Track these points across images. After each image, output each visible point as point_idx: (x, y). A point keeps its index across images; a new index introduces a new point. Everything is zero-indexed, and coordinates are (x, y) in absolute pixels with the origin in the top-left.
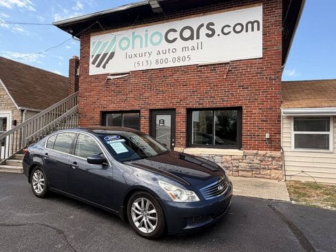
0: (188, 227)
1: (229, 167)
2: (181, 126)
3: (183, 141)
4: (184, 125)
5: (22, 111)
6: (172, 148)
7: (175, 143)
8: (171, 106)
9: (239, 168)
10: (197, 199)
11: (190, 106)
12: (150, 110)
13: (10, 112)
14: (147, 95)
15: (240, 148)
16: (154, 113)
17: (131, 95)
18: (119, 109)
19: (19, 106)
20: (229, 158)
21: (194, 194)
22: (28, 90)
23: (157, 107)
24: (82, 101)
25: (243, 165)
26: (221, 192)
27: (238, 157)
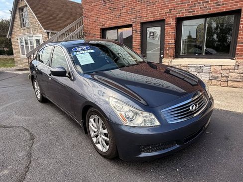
0: (143, 155)
1: (218, 77)
2: (170, 37)
3: (171, 52)
4: (173, 36)
5: (48, 33)
6: (161, 59)
7: (163, 54)
8: (160, 17)
9: (229, 79)
10: (157, 123)
11: (180, 15)
12: (141, 23)
13: (41, 35)
14: (138, 8)
15: (232, 57)
16: (145, 26)
17: (124, 11)
18: (115, 25)
19: (45, 29)
20: (218, 68)
21: (153, 117)
22: (52, 16)
23: (147, 20)
24: (86, 21)
25: (234, 75)
26: (192, 113)
27: (230, 67)
